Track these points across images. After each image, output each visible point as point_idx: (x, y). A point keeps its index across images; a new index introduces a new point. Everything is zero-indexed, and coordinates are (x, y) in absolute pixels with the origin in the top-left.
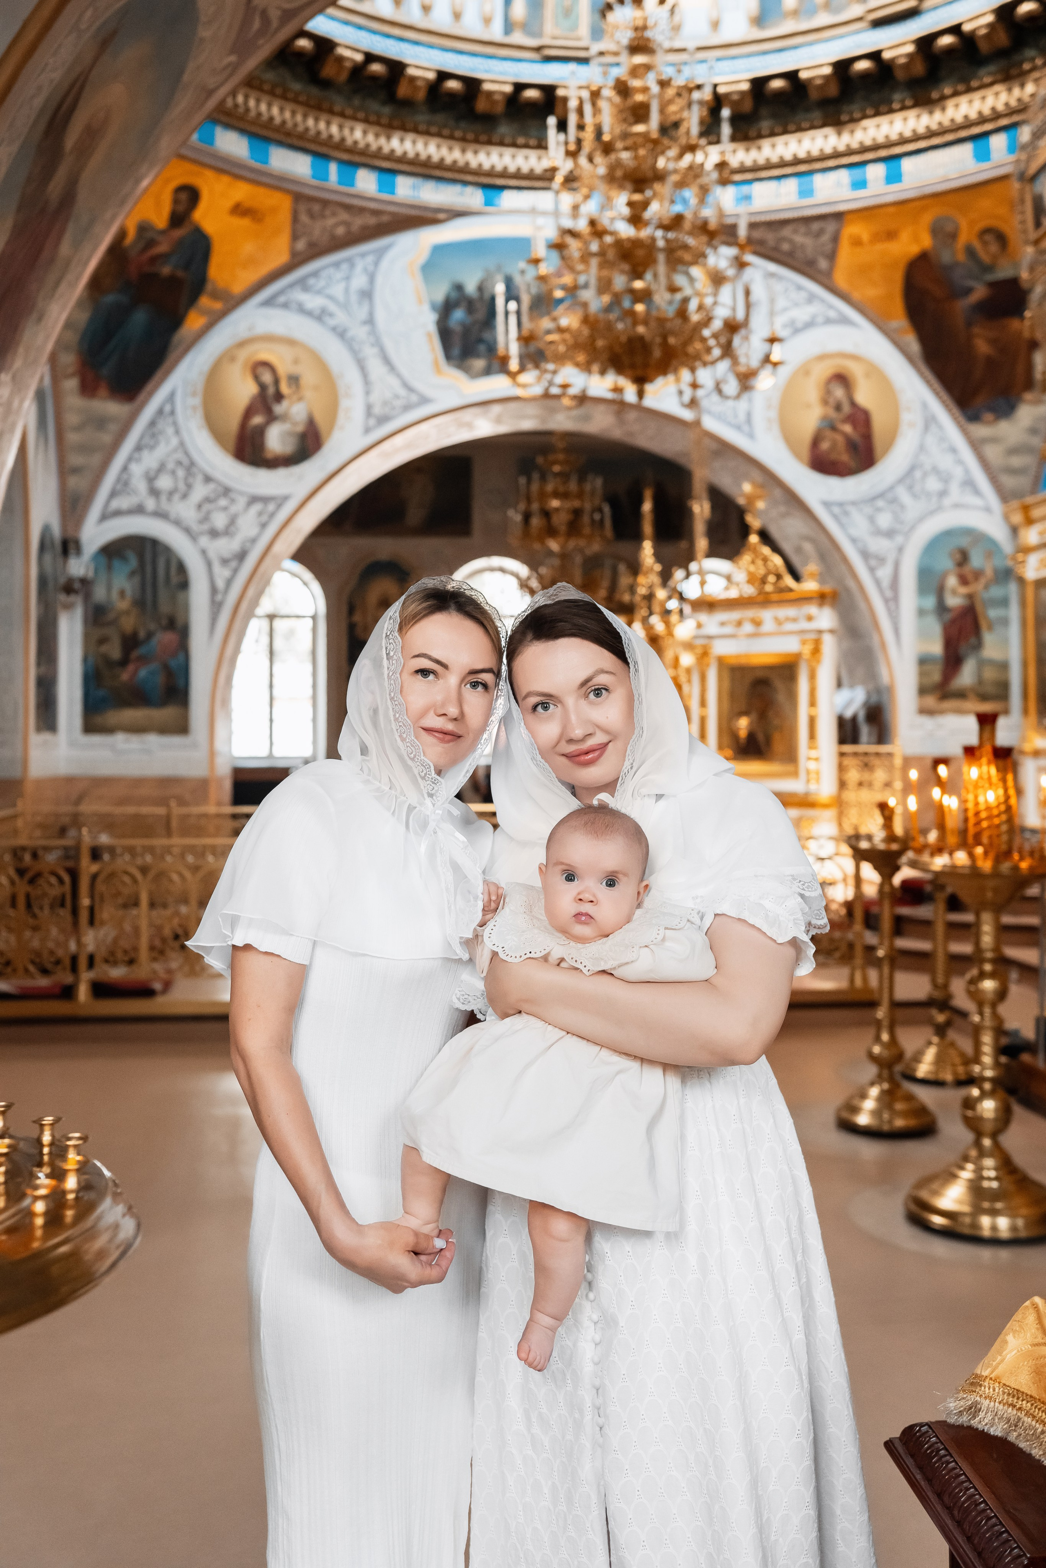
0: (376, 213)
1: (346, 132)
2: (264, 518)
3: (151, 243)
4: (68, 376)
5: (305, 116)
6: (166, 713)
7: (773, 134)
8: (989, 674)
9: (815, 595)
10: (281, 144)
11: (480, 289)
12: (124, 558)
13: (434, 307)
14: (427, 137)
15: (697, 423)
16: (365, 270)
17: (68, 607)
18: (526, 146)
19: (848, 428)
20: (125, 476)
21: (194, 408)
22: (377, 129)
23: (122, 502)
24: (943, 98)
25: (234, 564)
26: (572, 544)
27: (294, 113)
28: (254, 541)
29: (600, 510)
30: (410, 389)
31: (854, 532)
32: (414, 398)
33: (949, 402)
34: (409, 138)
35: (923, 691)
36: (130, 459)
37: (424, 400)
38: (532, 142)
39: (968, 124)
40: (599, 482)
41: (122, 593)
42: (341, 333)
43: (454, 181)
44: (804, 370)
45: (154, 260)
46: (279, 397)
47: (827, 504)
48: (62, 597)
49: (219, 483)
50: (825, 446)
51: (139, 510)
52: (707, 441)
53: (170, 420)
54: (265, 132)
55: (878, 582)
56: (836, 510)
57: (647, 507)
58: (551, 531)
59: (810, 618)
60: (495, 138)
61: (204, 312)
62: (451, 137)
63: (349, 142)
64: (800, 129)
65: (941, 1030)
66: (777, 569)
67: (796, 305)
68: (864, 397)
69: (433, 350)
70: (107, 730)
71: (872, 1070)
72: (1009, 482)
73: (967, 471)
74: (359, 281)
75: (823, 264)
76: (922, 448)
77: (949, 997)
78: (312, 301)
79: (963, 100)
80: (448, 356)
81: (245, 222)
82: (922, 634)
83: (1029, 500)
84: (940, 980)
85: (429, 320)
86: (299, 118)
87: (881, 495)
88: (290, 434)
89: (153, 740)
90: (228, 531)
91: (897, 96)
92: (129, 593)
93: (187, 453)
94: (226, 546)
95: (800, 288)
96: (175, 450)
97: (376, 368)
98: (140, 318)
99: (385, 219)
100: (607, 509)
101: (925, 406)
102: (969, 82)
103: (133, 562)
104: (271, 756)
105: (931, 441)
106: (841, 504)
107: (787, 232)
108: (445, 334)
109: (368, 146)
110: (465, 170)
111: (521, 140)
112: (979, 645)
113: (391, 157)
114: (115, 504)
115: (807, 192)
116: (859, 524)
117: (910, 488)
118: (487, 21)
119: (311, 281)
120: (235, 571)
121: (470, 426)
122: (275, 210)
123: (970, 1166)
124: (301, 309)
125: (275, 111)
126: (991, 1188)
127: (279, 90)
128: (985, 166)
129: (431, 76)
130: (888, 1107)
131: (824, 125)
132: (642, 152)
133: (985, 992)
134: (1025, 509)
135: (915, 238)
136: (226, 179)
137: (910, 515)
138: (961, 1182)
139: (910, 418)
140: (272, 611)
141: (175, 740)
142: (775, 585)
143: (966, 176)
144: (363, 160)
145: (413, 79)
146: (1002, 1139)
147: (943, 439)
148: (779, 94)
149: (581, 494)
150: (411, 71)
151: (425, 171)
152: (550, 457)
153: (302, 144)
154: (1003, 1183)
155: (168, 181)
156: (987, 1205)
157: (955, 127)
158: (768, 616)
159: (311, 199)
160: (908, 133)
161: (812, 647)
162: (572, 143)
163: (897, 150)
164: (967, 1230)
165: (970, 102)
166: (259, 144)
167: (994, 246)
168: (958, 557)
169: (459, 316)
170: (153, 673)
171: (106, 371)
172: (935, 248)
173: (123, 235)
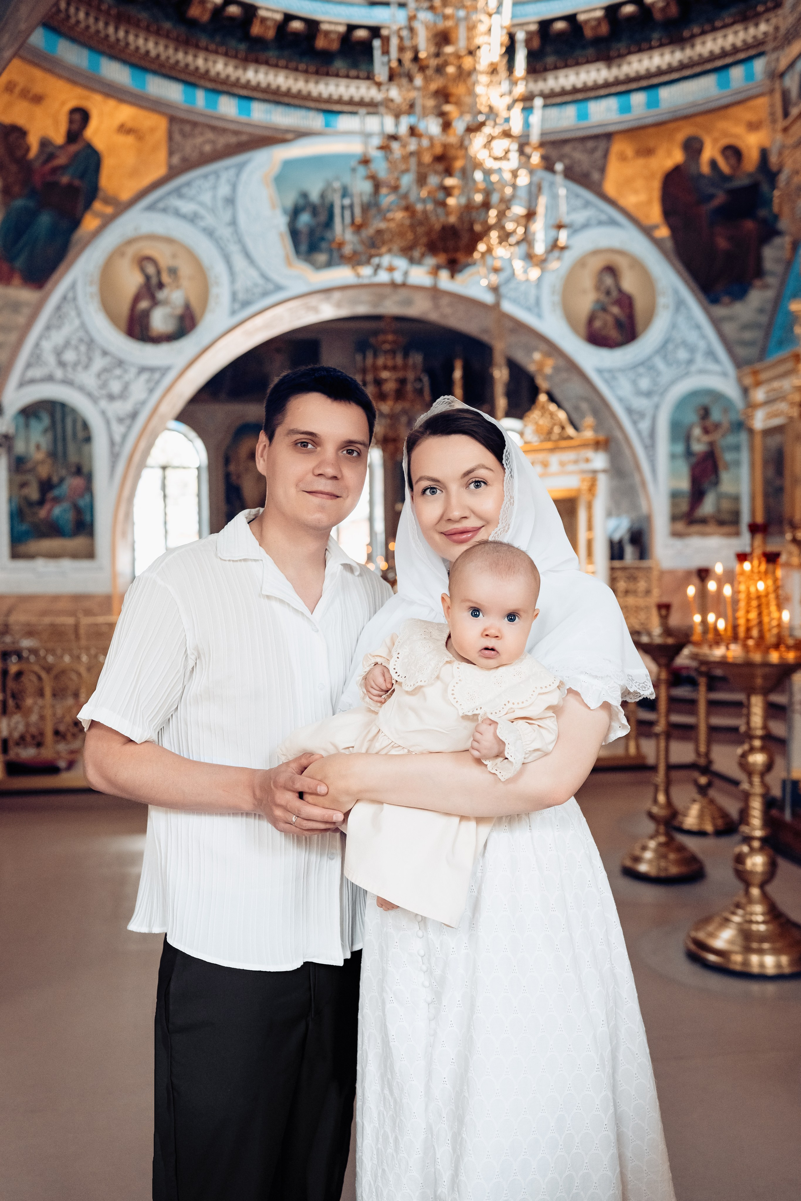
0: (236, 133)
1: (210, 64)
2: (152, 385)
3: (51, 157)
5: (176, 50)
6: (78, 543)
7: (556, 68)
8: (726, 505)
9: (591, 442)
10: (155, 72)
11: (323, 196)
12: (37, 417)
13: (285, 211)
15: (497, 305)
16: (229, 181)
18: (358, 77)
19: (615, 310)
20: (37, 352)
21: (92, 295)
22: (235, 62)
23: (36, 372)
24: (693, 36)
25: (128, 422)
26: (399, 407)
27: (166, 47)
28: (143, 403)
29: (420, 380)
30: (264, 277)
31: (621, 393)
32: (270, 287)
34: (263, 69)
35: (674, 518)
36: (41, 337)
37: (279, 288)
38: (362, 74)
39: (713, 57)
40: (420, 357)
41: (38, 447)
42: (210, 233)
43: (300, 107)
44: (581, 263)
45: (55, 170)
46: (161, 285)
47: (600, 371)
49: (114, 356)
50: (598, 324)
51: (50, 378)
52: (504, 321)
53: (72, 305)
54: (143, 63)
55: (639, 433)
56: (607, 375)
57: (458, 374)
58: (383, 396)
59: (587, 460)
60: (333, 70)
61: (98, 215)
62: (296, 70)
63: (213, 73)
64: (577, 64)
65: (703, 790)
66: (561, 422)
67: (576, 209)
68: (629, 284)
69: (285, 246)
70: (30, 557)
71: (650, 826)
72: (742, 352)
73: (709, 344)
74: (224, 190)
75: (596, 176)
76: (674, 326)
77: (710, 762)
78: (186, 207)
79: (709, 38)
80: (297, 251)
81: (130, 140)
82: (673, 473)
83: (758, 366)
84: (703, 749)
85: (281, 222)
86: (171, 51)
87: (642, 364)
88: (171, 316)
89: (66, 564)
90: (123, 395)
91: (656, 35)
92: (44, 446)
93: (87, 332)
94: (122, 408)
95: (577, 196)
96: (77, 330)
97: (239, 262)
98: (45, 220)
99: (244, 138)
100: (426, 379)
101: (676, 292)
102: (714, 23)
103: (46, 421)
105: (680, 320)
106: (610, 371)
107: (567, 149)
108: (294, 233)
109: (228, 77)
110: (308, 97)
111: (353, 73)
112: (716, 483)
113: (247, 86)
114: (30, 374)
115: (583, 116)
116: (625, 387)
117: (665, 358)
119: (185, 190)
120: (129, 428)
121: (316, 310)
122: (152, 130)
123: (740, 912)
124: (177, 213)
125: (151, 45)
126: (758, 931)
127: (154, 28)
128: (726, 92)
129: (279, 17)
130: (664, 856)
131: (597, 60)
132: (451, 70)
133: (754, 764)
134: (755, 373)
135: (669, 154)
136: (112, 103)
137: (664, 379)
138: (733, 925)
139: (665, 301)
140: (163, 462)
141: (84, 564)
142: (560, 434)
143: (711, 102)
144: (225, 88)
145: (264, 20)
146: (769, 888)
147: (690, 318)
148: (561, 34)
149: (405, 367)
150: (262, 13)
151: (276, 98)
152: (381, 338)
153: (174, 73)
154: (771, 927)
155: (63, 103)
156: (755, 945)
157: (702, 61)
158: (554, 459)
159: (183, 121)
160: (664, 67)
161: (589, 484)
162: (394, 64)
163: (655, 81)
164: (738, 968)
165: (715, 39)
166: (138, 73)
167: (733, 161)
168: (702, 412)
169: (305, 218)
170: (65, 510)
171: (19, 263)
172: (686, 162)
173: (28, 149)
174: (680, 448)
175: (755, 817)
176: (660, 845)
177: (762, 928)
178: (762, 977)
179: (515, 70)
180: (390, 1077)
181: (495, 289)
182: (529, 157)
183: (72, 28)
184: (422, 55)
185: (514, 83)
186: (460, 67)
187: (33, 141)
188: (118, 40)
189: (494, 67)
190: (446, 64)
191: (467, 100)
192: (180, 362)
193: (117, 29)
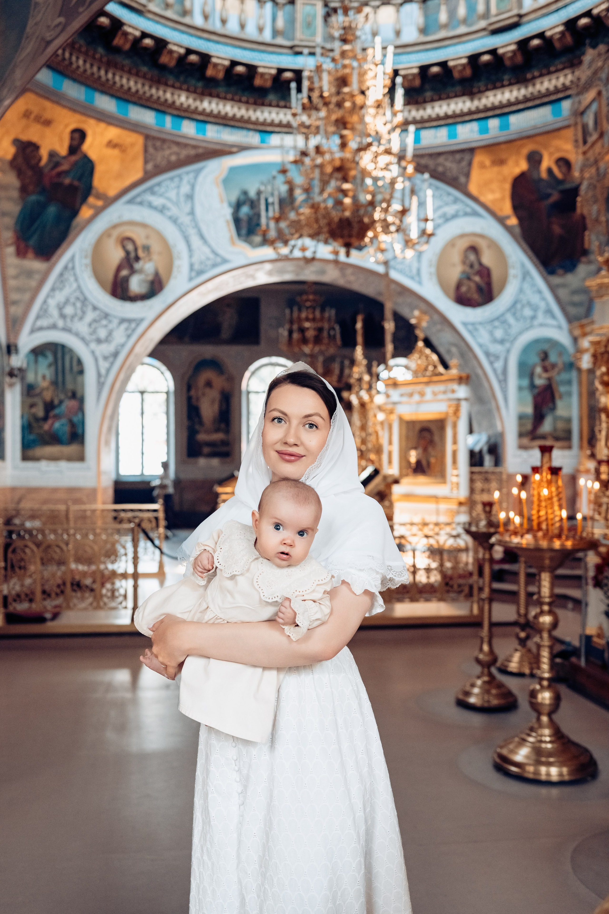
0: (195, 147)
1: (176, 97)
2: (129, 332)
3: (57, 164)
4: (8, 245)
5: (151, 87)
6: (72, 449)
7: (432, 100)
8: (560, 425)
9: (456, 377)
10: (135, 103)
11: (259, 192)
12: (44, 356)
13: (230, 205)
14: (225, 101)
15: (387, 275)
16: (189, 182)
17: (11, 385)
18: (285, 107)
19: (477, 279)
20: (45, 307)
21: (86, 265)
22: (194, 95)
23: (44, 322)
24: (534, 78)
25: (111, 359)
26: (317, 349)
27: (143, 85)
28: (123, 345)
29: (334, 329)
30: (214, 252)
31: (481, 341)
32: (219, 260)
33: (537, 262)
34: (215, 101)
35: (521, 435)
36: (48, 296)
37: (225, 261)
39: (549, 93)
40: (333, 312)
41: (44, 377)
42: (174, 220)
43: (242, 128)
44: (451, 244)
45: (59, 174)
46: (137, 259)
47: (465, 324)
48: (7, 379)
49: (101, 311)
50: (463, 289)
51: (54, 327)
52: (393, 286)
53: (72, 273)
54: (126, 97)
55: (495, 370)
56: (470, 327)
57: (359, 325)
58: (304, 341)
59: (453, 391)
60: (267, 101)
61: (92, 207)
62: (240, 101)
63: (178, 103)
64: (448, 97)
65: (523, 642)
66: (434, 362)
67: (447, 204)
68: (487, 259)
69: (230, 230)
70: (37, 459)
72: (573, 311)
73: (548, 304)
74: (185, 189)
75: (462, 179)
76: (521, 290)
77: (528, 620)
78: (157, 201)
79: (546, 79)
80: (239, 234)
81: (116, 152)
82: (521, 401)
83: (584, 321)
84: (522, 611)
85: (227, 212)
86: (147, 88)
87: (497, 319)
88: (144, 281)
89: (63, 465)
90: (108, 339)
91: (506, 77)
92: (48, 377)
93: (82, 293)
94: (107, 349)
95: (449, 194)
96: (75, 291)
97: (196, 241)
98: (52, 210)
99: (200, 151)
100: (337, 328)
101: (523, 265)
102: (549, 68)
103: (50, 358)
104: (142, 474)
105: (526, 286)
106: (473, 324)
107: (441, 160)
108: (237, 221)
109: (189, 106)
110: (248, 121)
111: (282, 103)
112: (554, 408)
113: (203, 113)
114: (39, 323)
115: (452, 135)
116: (484, 336)
117: (514, 314)
118: (261, 30)
119: (156, 189)
120: (112, 364)
121: (253, 277)
122: (132, 145)
123: (534, 734)
124: (150, 206)
125: (132, 83)
126: (546, 748)
127: (134, 71)
128: (559, 119)
129: (227, 63)
130: (488, 692)
131: (463, 94)
132: (348, 104)
133: (543, 623)
134: (582, 326)
135: (517, 164)
136: (102, 125)
137: (514, 331)
138: (528, 744)
139: (514, 272)
140: (142, 389)
141: (77, 465)
142: (433, 371)
143: (547, 125)
144: (186, 114)
145: (215, 65)
146: (555, 717)
147: (533, 285)
148: (436, 76)
149: (322, 319)
150: (214, 60)
151: (224, 122)
152: (305, 297)
153: (149, 104)
154: (555, 745)
155: (67, 126)
156: (543, 759)
157: (541, 96)
158: (429, 390)
159: (154, 138)
160: (513, 99)
161: (454, 409)
162: (306, 101)
163: (506, 110)
164: (531, 776)
165: (550, 80)
166: (122, 104)
167: (564, 169)
168: (542, 355)
169: (245, 210)
170: (63, 425)
171: (32, 242)
172: (529, 170)
173: (40, 159)
174: (526, 382)
175: (544, 663)
176: (485, 682)
177: (549, 746)
178: (549, 783)
179: (395, 105)
180: (209, 847)
181: (386, 263)
182: (405, 168)
183: (74, 72)
184: (326, 94)
185: (394, 114)
186: (354, 104)
187: (44, 153)
188: (108, 80)
189: (378, 103)
190: (344, 100)
191: (359, 127)
192: (151, 315)
193: (106, 72)
